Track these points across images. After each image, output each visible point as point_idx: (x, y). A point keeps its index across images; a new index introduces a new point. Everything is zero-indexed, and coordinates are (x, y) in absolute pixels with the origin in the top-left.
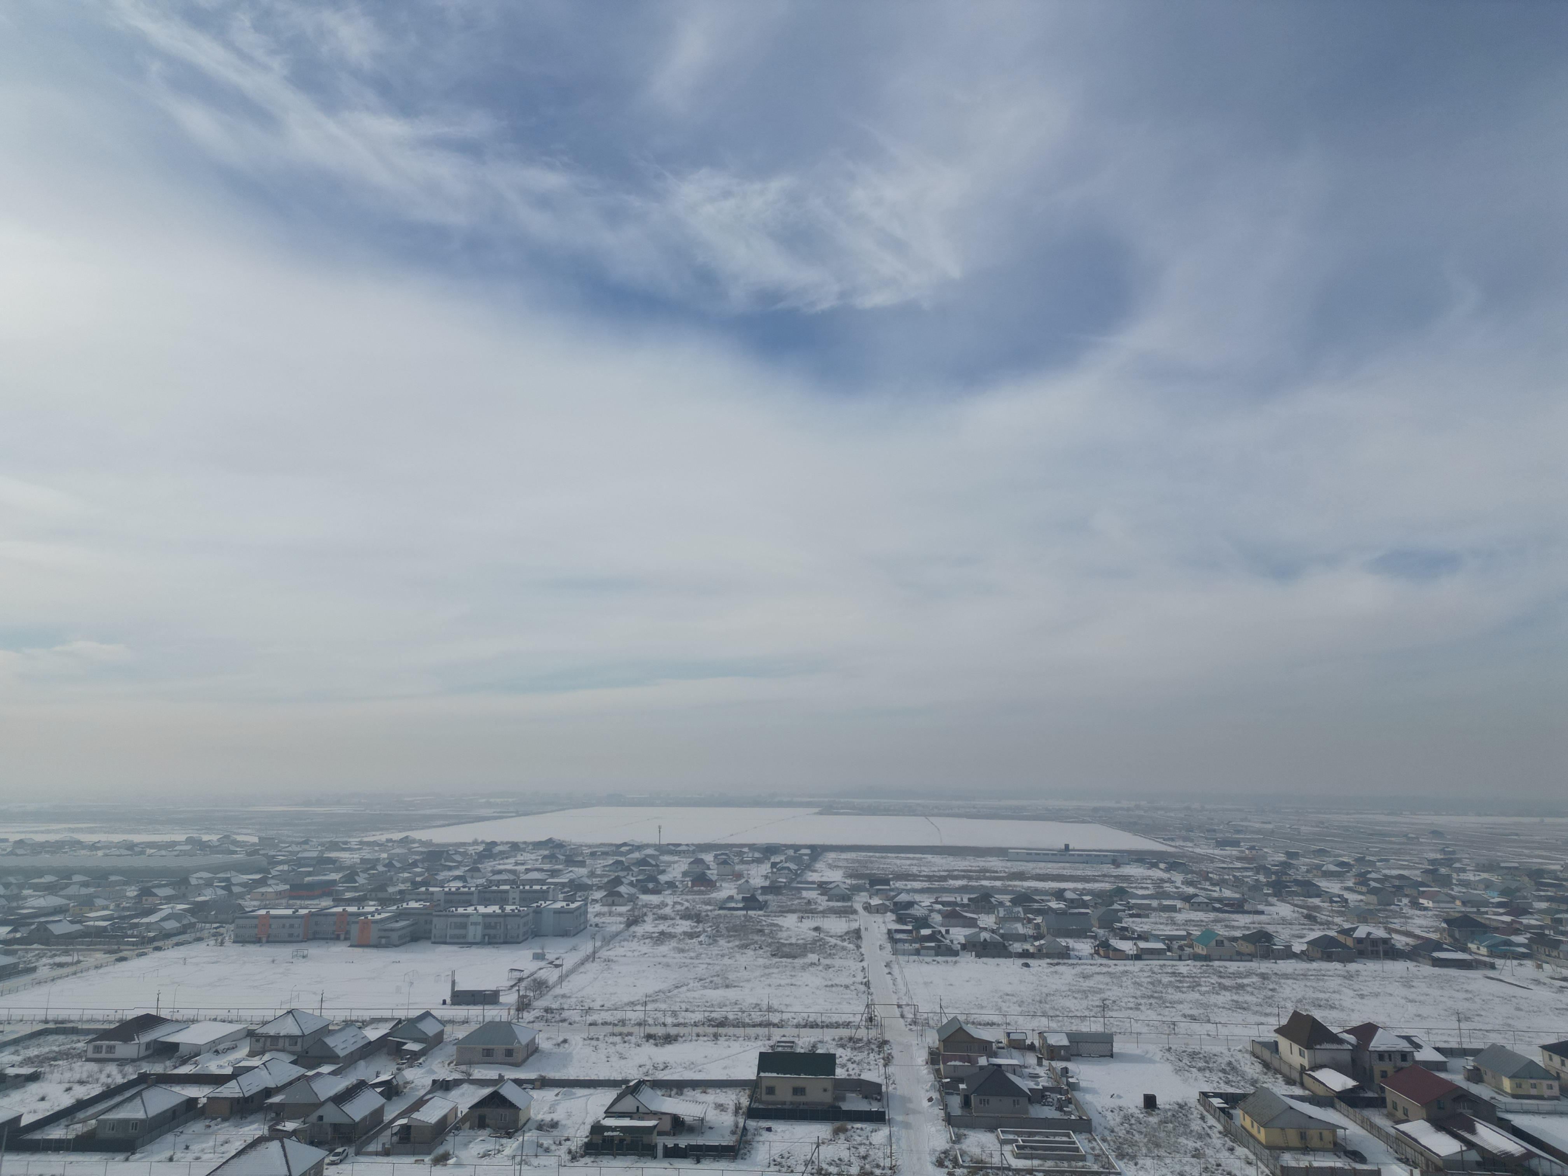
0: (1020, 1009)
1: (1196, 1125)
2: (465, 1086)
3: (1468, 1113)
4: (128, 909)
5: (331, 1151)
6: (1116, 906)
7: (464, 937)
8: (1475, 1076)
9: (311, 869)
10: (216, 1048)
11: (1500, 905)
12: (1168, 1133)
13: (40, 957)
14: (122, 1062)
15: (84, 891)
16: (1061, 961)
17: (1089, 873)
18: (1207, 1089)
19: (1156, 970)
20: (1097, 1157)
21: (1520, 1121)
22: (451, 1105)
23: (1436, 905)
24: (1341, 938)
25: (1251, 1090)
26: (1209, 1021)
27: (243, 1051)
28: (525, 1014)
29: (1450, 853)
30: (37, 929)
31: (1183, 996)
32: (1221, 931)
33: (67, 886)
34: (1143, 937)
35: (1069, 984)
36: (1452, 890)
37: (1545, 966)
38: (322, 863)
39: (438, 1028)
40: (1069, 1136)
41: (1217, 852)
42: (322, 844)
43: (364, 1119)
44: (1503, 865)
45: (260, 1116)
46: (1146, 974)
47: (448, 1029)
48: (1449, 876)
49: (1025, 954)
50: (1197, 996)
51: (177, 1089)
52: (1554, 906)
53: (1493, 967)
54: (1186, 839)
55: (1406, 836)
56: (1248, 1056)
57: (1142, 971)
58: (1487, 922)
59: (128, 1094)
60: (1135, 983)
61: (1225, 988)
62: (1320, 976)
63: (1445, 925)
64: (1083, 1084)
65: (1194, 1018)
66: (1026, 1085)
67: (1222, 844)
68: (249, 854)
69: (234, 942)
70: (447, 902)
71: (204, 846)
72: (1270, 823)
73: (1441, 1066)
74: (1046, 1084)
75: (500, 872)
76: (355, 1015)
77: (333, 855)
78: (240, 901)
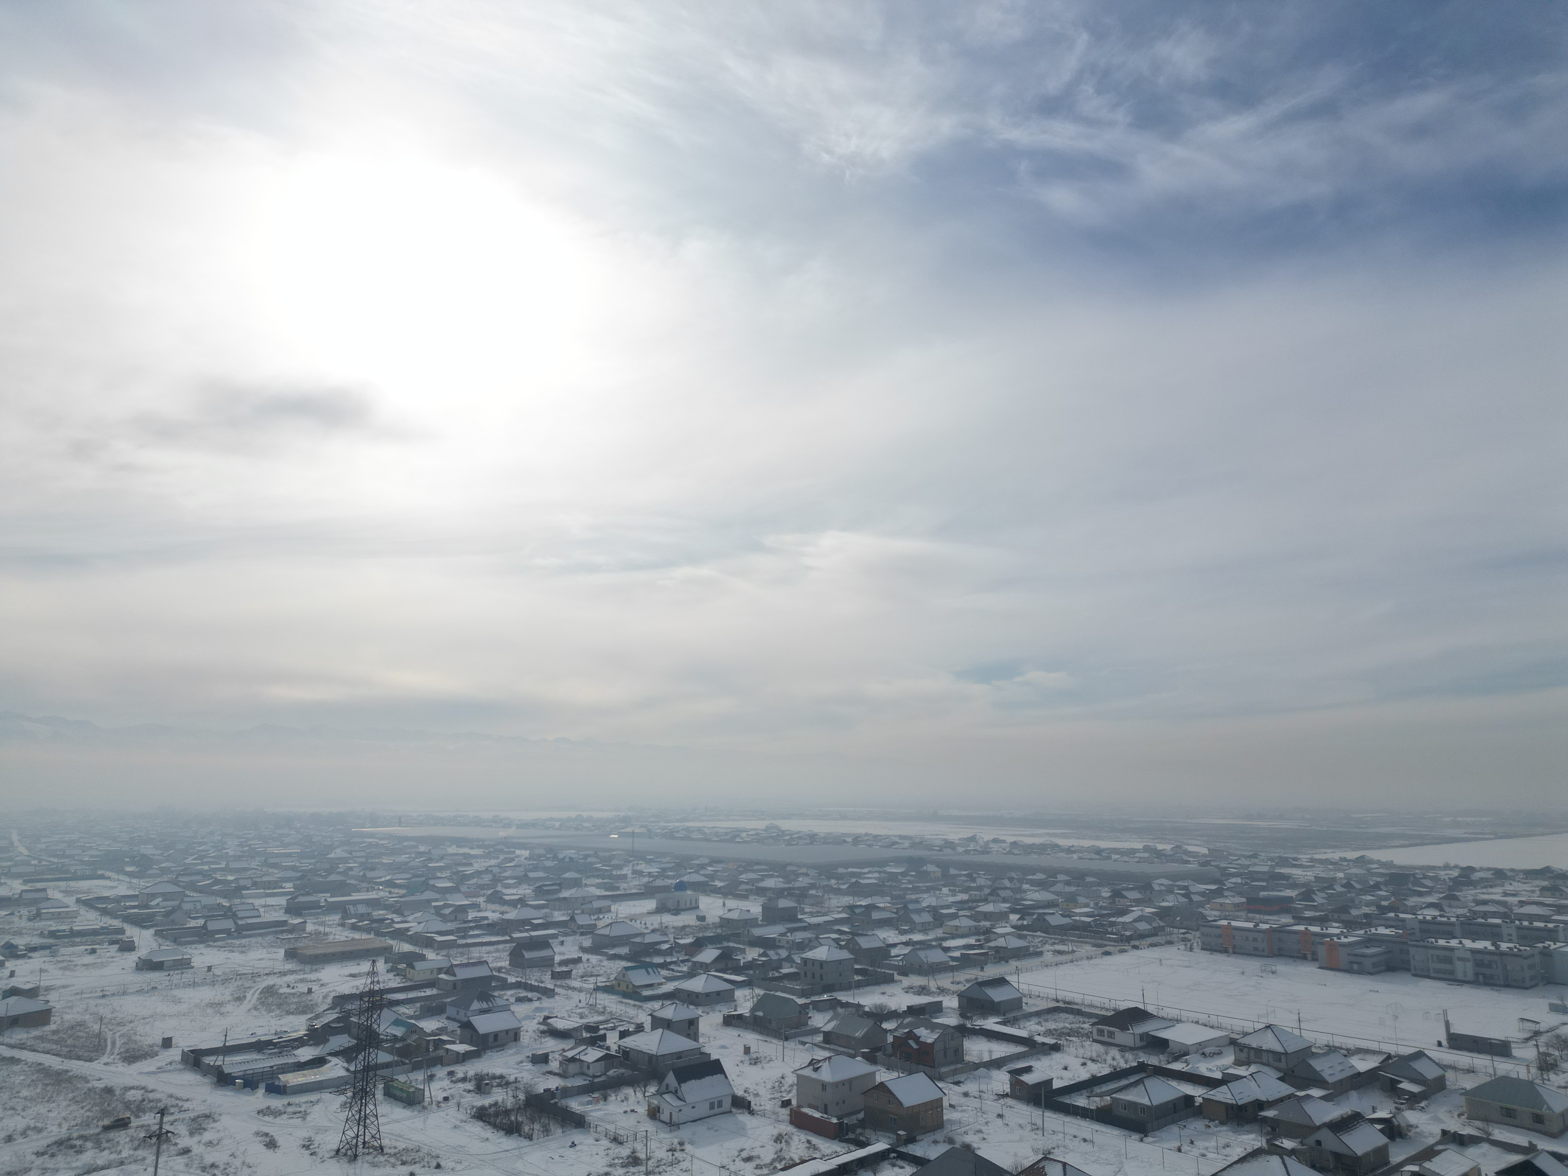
2: (1486, 1147)
4: (1105, 908)
7: (1452, 972)
9: (1264, 884)
10: (1203, 1050)
13: (1044, 943)
14: (1123, 1049)
15: (1068, 889)
22: (1473, 1163)
27: (1228, 1059)
28: (1552, 1076)
30: (1038, 919)
33: (1054, 883)
38: (1274, 879)
39: (1439, 1072)
42: (1272, 859)
43: (1367, 1154)
45: (1256, 1127)
47: (1450, 1075)
51: (1174, 1083)
59: (1132, 1079)
68: (1202, 864)
69: (1202, 949)
70: (1423, 931)
71: (1160, 854)
75: (1485, 903)
76: (1338, 1041)
77: (1285, 870)
78: (1201, 910)
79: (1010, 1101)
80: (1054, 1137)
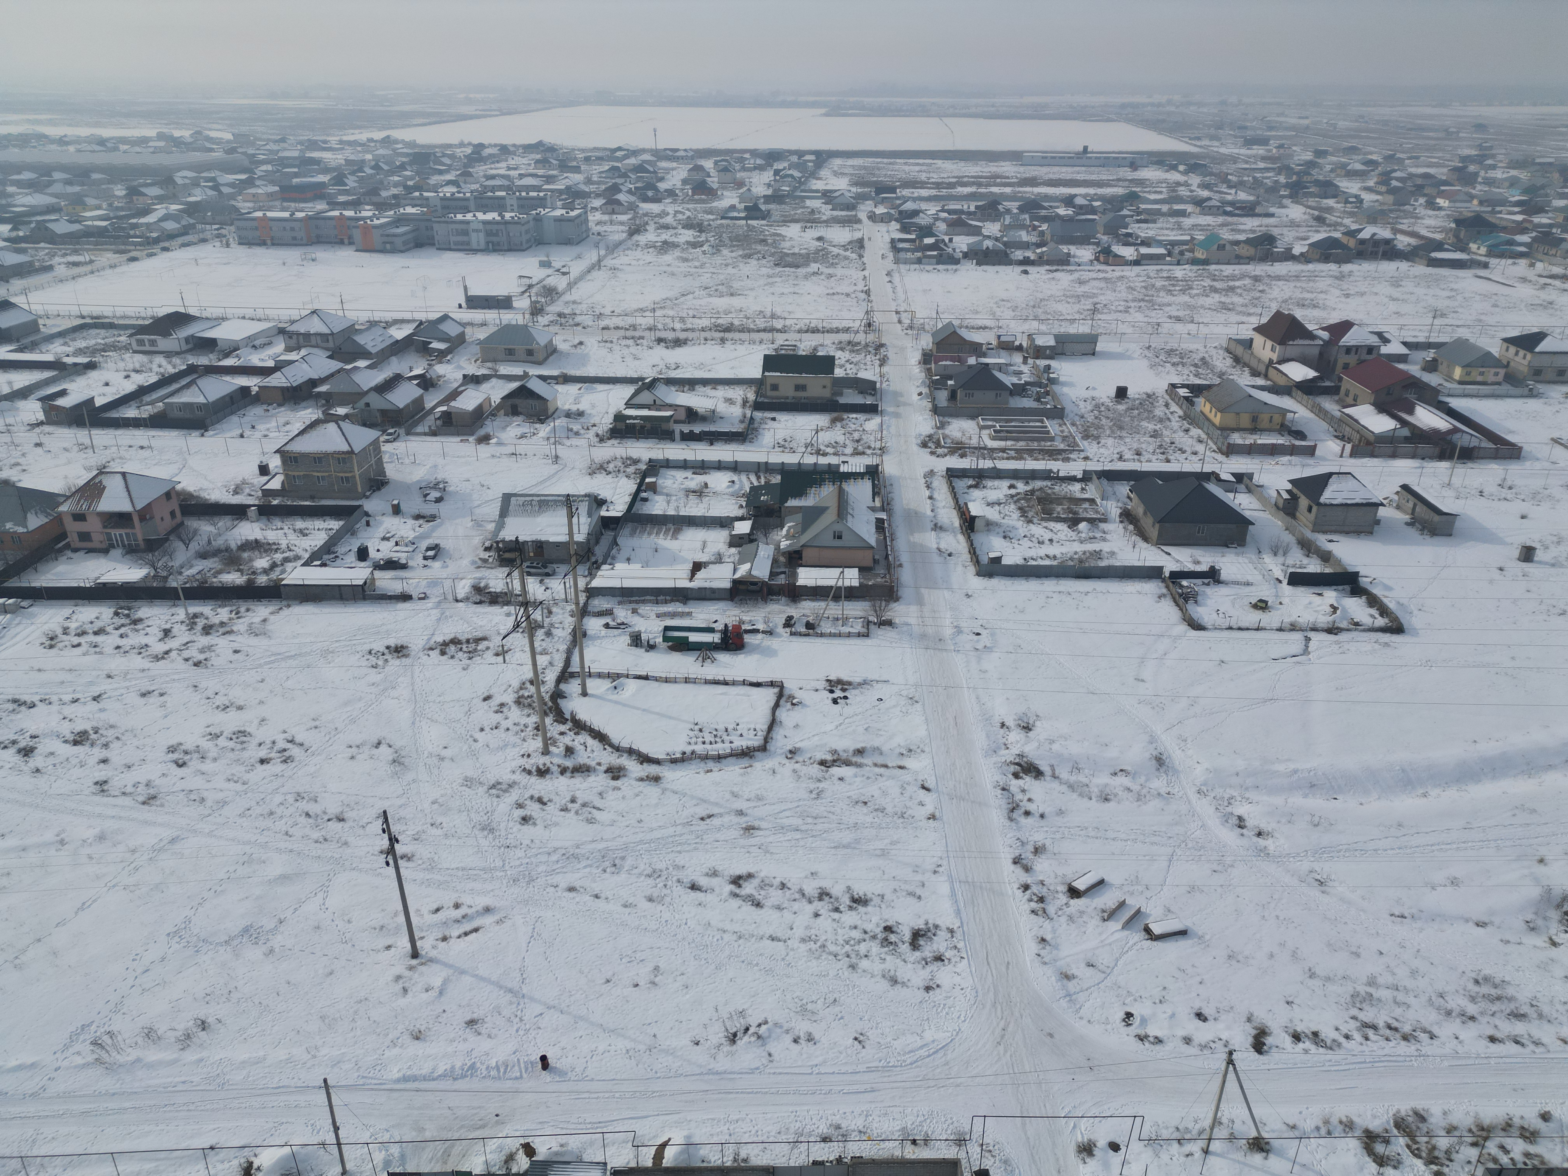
0: (1013, 314)
1: (1159, 411)
2: (494, 381)
3: (1411, 397)
4: (122, 209)
5: (384, 432)
6: (1125, 212)
7: (468, 243)
8: (1431, 366)
9: (296, 170)
10: (253, 343)
11: (1518, 204)
12: (1132, 420)
13: (51, 255)
14: (168, 355)
15: (70, 189)
16: (1060, 268)
17: (1104, 177)
18: (1177, 380)
19: (1152, 275)
20: (1064, 439)
21: (1458, 404)
22: (484, 396)
23: (1452, 205)
24: (1345, 240)
25: (1217, 381)
26: (1192, 322)
27: (279, 347)
28: (540, 318)
29: (1487, 148)
30: (38, 228)
31: (1173, 299)
32: (1226, 235)
33: (50, 184)
34: (1146, 243)
35: (1064, 290)
36: (1474, 188)
37: (1538, 264)
38: (306, 164)
39: (460, 329)
40: (1042, 421)
41: (1243, 151)
42: (301, 143)
43: (407, 406)
44: (1538, 160)
45: (311, 402)
46: (1141, 279)
47: (468, 331)
48: (1476, 174)
49: (1026, 262)
50: (1186, 298)
51: (228, 378)
53: (1486, 266)
54: (1213, 138)
55: (1446, 130)
56: (1221, 352)
57: (1138, 276)
58: (1498, 222)
59: (184, 382)
60: (1130, 287)
61: (1215, 290)
62: (1313, 277)
63: (1453, 225)
64: (1062, 379)
65: (1178, 319)
66: (1009, 380)
67: (1250, 142)
68: (227, 152)
69: (240, 244)
70: (444, 207)
71: (178, 142)
72: (1307, 118)
73: (1402, 359)
74: (1028, 380)
75: (493, 177)
76: (377, 316)
77: (316, 155)
78: (233, 203)
79: (47, 428)
80: (108, 452)
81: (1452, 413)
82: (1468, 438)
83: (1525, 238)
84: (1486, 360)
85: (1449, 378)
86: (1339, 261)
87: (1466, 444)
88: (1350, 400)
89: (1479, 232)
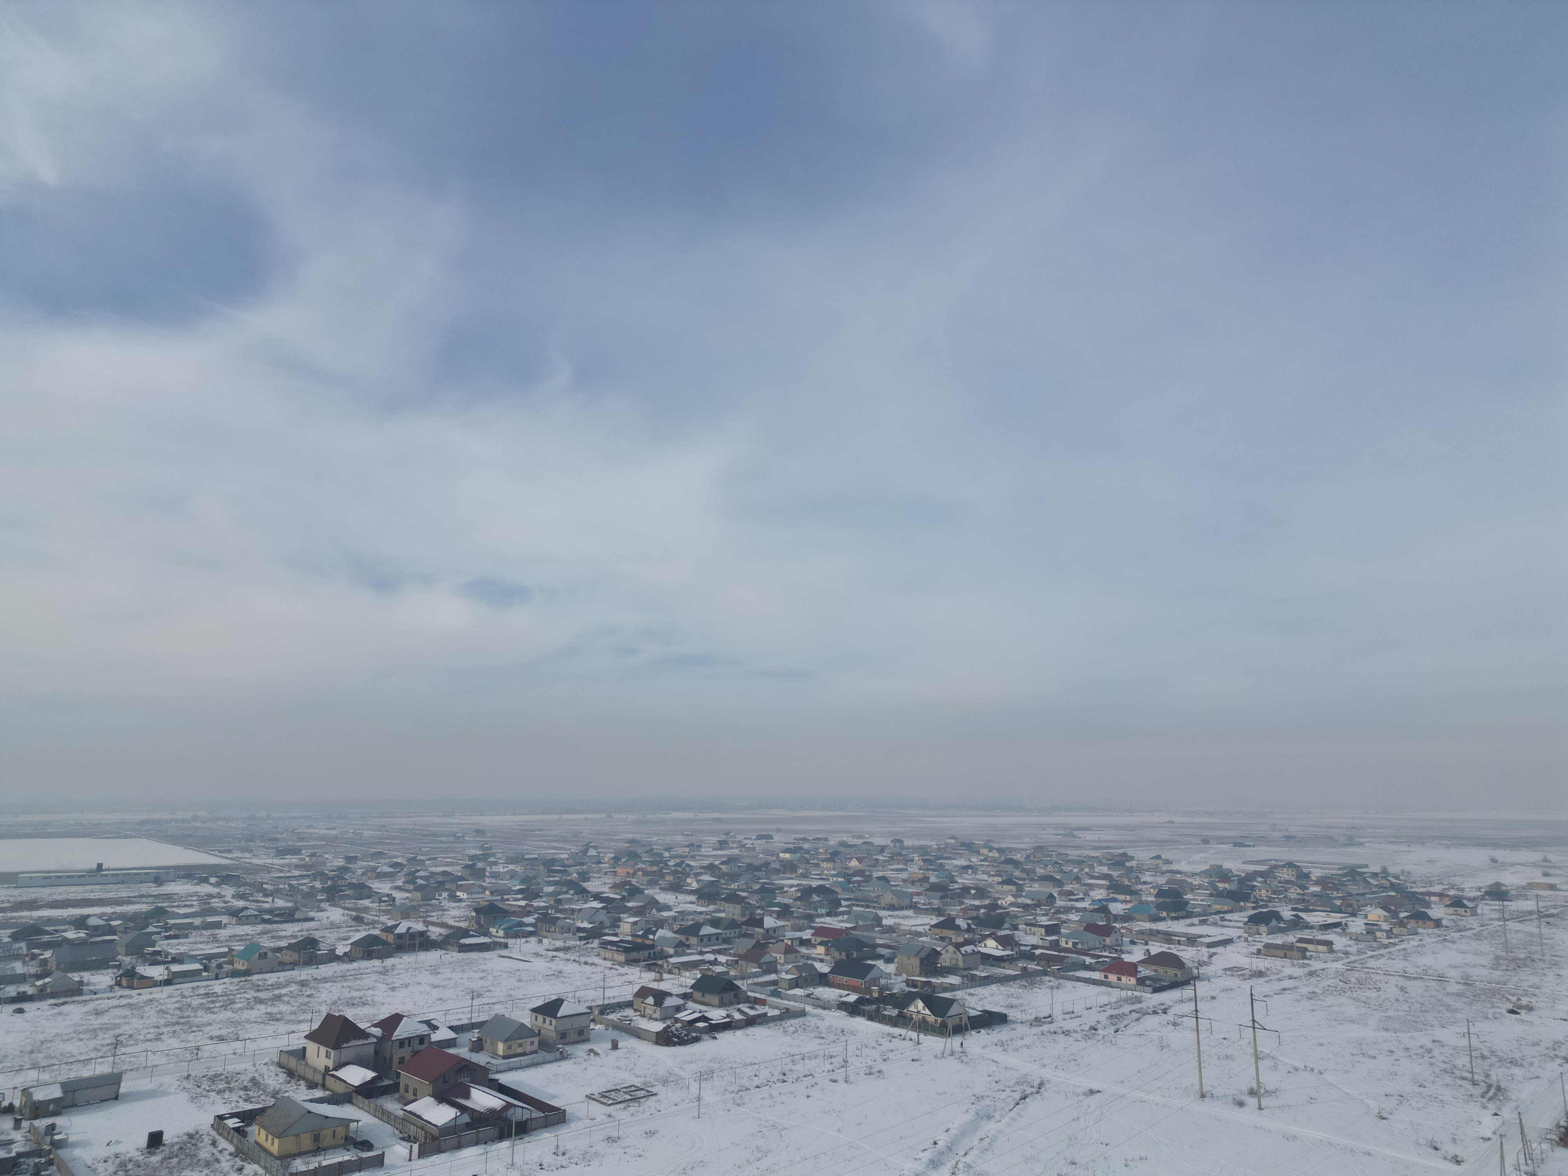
1: (205, 1153)
3: (465, 1080)
6: (151, 929)
8: (478, 1046)
11: (520, 892)
12: (171, 1169)
16: (69, 999)
17: (124, 895)
18: (223, 1110)
19: (187, 993)
21: (505, 1079)
23: (470, 896)
24: (384, 936)
25: (271, 1102)
26: (237, 1039)
29: (488, 849)
31: (213, 1017)
32: (267, 943)
34: (177, 960)
35: (76, 1025)
36: (484, 881)
37: (545, 940)
41: (277, 861)
44: (526, 857)
46: (174, 1000)
48: (484, 869)
49: (20, 998)
50: (228, 1014)
52: (558, 889)
53: (506, 946)
54: (243, 850)
55: (454, 835)
56: (272, 1068)
57: (170, 997)
58: (507, 908)
60: (160, 1011)
61: (260, 1001)
62: (358, 975)
63: (474, 914)
64: (71, 1139)
65: (221, 1039)
67: (282, 853)
72: (334, 829)
73: (451, 1043)
74: (22, 1149)
81: (503, 1089)
82: (522, 1112)
83: (530, 920)
84: (522, 1032)
85: (495, 1055)
86: (382, 956)
87: (520, 1119)
88: (410, 1096)
89: (495, 918)
